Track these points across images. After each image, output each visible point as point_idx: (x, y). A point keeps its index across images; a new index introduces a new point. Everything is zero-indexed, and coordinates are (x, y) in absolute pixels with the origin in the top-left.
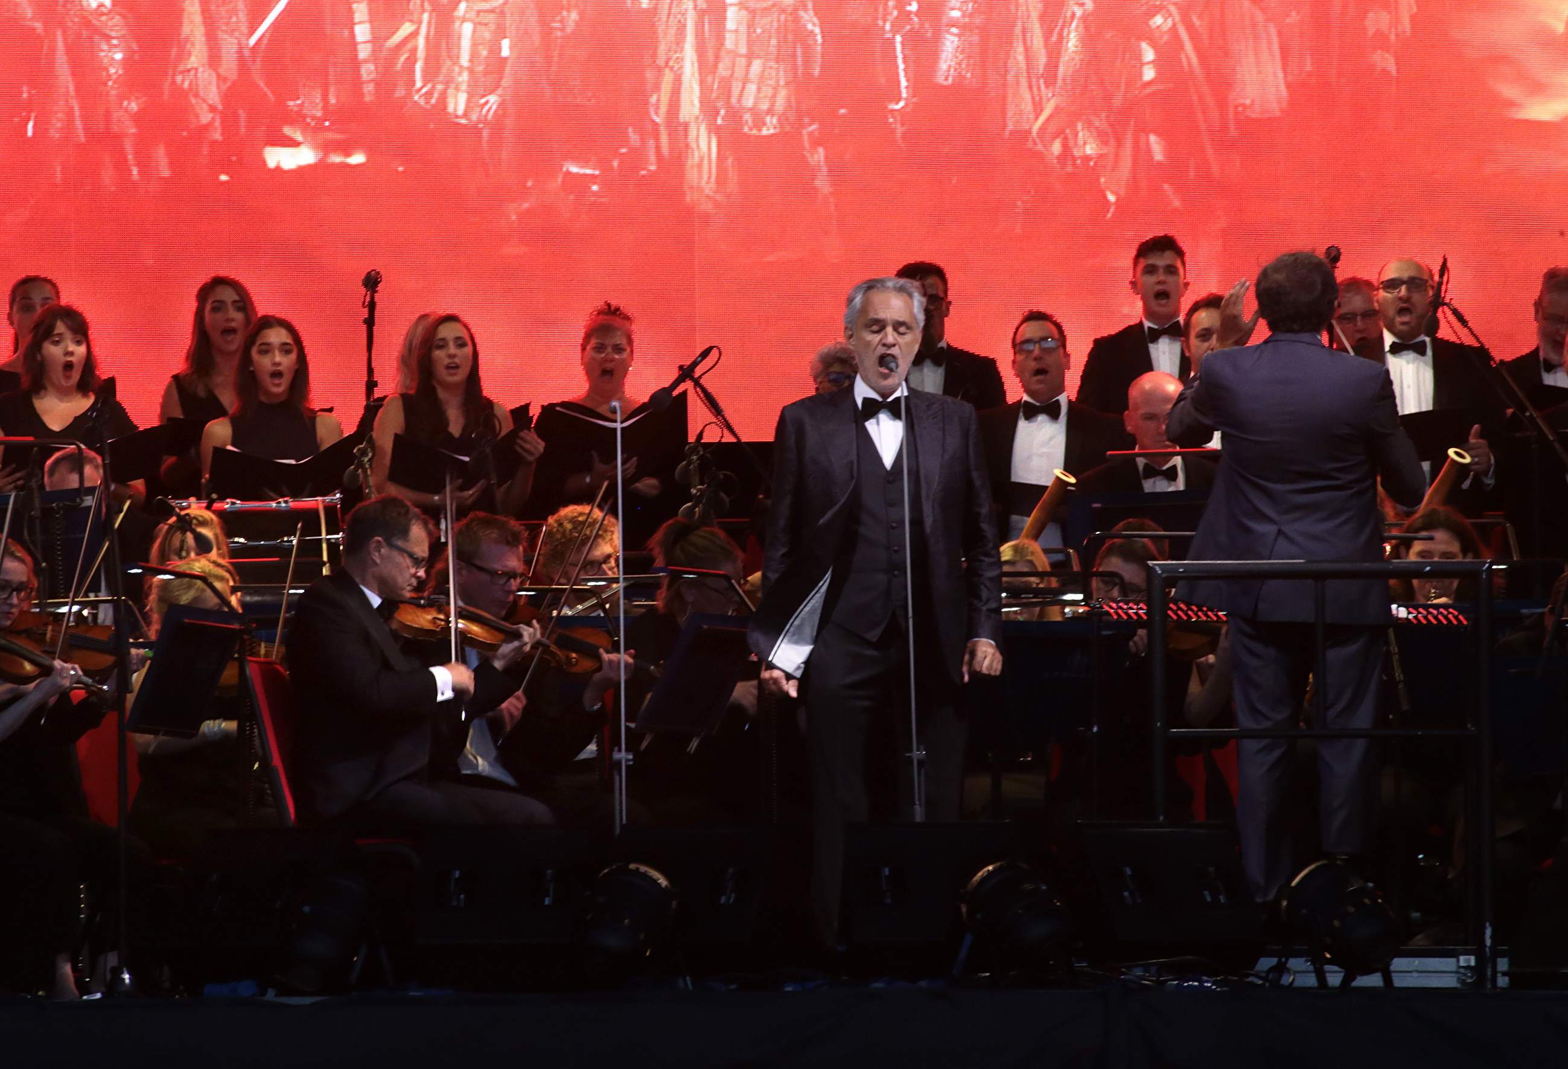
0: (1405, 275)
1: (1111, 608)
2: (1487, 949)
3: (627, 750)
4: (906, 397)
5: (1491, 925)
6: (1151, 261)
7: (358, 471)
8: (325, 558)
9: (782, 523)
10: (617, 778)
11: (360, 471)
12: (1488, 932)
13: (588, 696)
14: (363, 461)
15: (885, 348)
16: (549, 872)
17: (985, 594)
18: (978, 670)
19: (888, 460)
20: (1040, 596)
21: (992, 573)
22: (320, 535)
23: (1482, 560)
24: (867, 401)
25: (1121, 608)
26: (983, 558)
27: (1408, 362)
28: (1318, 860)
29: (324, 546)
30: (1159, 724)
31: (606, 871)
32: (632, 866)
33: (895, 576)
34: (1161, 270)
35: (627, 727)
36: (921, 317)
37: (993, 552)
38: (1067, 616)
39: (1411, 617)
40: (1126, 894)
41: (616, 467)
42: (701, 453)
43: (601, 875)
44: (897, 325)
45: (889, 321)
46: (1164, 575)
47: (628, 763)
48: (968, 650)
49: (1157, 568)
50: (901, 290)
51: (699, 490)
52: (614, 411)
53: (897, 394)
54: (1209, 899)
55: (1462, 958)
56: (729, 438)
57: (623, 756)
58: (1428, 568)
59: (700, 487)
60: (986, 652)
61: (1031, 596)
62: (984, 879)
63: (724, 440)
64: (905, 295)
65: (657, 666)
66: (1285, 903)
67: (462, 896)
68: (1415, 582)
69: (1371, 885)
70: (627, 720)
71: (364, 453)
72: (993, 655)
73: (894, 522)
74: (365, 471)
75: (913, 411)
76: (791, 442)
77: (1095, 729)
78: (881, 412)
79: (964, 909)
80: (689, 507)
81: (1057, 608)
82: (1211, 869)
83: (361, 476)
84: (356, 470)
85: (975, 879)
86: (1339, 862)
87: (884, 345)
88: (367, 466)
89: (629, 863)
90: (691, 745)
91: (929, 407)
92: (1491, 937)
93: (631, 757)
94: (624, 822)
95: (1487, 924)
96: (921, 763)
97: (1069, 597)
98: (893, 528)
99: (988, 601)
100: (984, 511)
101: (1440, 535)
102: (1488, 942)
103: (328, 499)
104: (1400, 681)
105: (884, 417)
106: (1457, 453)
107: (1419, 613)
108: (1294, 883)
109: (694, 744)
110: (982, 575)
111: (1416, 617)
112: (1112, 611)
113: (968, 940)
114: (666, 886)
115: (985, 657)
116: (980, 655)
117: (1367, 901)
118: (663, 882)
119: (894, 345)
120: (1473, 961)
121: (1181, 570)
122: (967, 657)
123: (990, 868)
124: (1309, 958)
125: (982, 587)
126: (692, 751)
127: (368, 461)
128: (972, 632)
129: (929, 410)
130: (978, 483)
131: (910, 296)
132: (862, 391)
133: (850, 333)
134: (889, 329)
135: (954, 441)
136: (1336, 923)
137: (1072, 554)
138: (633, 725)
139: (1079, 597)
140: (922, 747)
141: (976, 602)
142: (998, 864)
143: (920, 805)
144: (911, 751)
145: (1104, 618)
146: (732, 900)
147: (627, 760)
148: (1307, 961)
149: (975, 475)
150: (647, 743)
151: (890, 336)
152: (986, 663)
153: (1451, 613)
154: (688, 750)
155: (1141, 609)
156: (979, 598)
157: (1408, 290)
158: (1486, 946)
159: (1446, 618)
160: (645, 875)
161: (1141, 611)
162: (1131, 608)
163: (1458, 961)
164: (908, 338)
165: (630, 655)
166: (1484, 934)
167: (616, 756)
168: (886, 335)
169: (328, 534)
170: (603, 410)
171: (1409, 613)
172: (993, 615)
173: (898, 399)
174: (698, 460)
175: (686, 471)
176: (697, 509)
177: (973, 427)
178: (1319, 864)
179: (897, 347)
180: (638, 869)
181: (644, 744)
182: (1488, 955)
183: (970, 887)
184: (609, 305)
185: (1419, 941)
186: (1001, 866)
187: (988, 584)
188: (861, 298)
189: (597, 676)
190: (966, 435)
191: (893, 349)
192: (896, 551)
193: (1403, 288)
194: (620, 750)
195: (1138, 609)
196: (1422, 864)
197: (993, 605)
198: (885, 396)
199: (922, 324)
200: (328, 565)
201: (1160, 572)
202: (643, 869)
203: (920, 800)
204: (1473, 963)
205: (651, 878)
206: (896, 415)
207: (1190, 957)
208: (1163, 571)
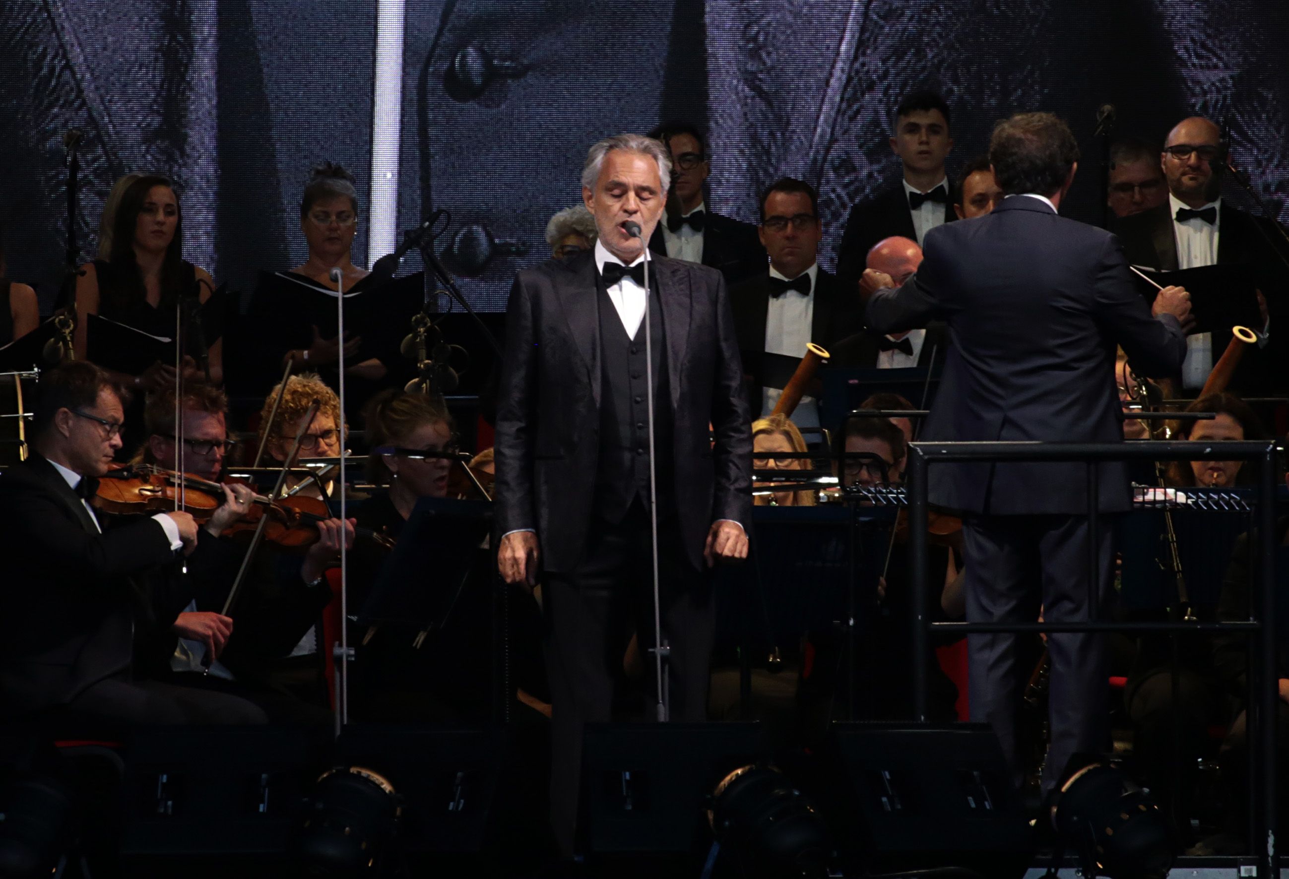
0: (1197, 141)
1: (869, 492)
2: (1270, 859)
3: (349, 645)
4: (649, 262)
5: (1273, 833)
6: (913, 119)
7: (59, 343)
8: (22, 438)
9: (516, 395)
10: (338, 675)
11: (61, 343)
12: (1271, 840)
13: (306, 569)
14: (65, 333)
15: (626, 215)
16: (264, 776)
17: (733, 472)
18: (720, 552)
19: (631, 330)
20: (792, 480)
21: (742, 450)
22: (18, 413)
23: (1268, 441)
24: (608, 266)
25: (881, 492)
26: (733, 434)
27: (1196, 231)
28: (1090, 763)
29: (21, 424)
30: (920, 617)
31: (325, 776)
32: (354, 770)
33: (639, 454)
34: (923, 130)
35: (348, 619)
36: (666, 180)
37: (743, 428)
38: (821, 501)
39: (1190, 502)
40: (884, 799)
41: (337, 343)
42: (429, 324)
43: (320, 779)
44: (640, 191)
45: (632, 186)
46: (926, 457)
47: (349, 659)
48: (711, 532)
49: (919, 450)
50: (646, 150)
51: (425, 365)
52: (335, 280)
53: (640, 259)
54: (973, 805)
55: (1243, 868)
56: (457, 309)
57: (344, 651)
58: (1208, 450)
59: (427, 361)
60: (728, 533)
61: (783, 479)
62: (732, 783)
63: (454, 311)
64: (650, 156)
65: (380, 531)
66: (1055, 810)
67: (170, 803)
68: (1196, 465)
69: (1146, 790)
70: (348, 613)
71: (64, 324)
72: (738, 536)
73: (638, 396)
74: (66, 343)
75: (658, 277)
76: (527, 307)
77: (851, 622)
78: (623, 278)
79: (711, 816)
80: (415, 383)
81: (810, 493)
82: (975, 773)
83: (62, 350)
84: (56, 342)
85: (722, 783)
86: (1112, 766)
87: (626, 211)
88: (69, 338)
89: (351, 767)
90: (416, 641)
91: (674, 272)
92: (1274, 846)
93: (352, 652)
94: (345, 722)
95: (1270, 831)
96: (664, 658)
97: (824, 480)
98: (637, 402)
99: (736, 480)
100: (735, 384)
101: (1223, 419)
102: (1271, 851)
103: (25, 374)
104: (1179, 571)
105: (627, 284)
106: (1241, 331)
107: (1198, 497)
108: (1064, 789)
109: (421, 638)
110: (730, 452)
111: (1195, 503)
112: (870, 495)
113: (715, 850)
114: (390, 792)
115: (728, 539)
116: (722, 536)
117: (1142, 807)
118: (387, 787)
119: (635, 212)
120: (1254, 871)
121: (944, 451)
122: (710, 539)
123: (739, 771)
124: (1081, 869)
125: (731, 465)
126: (418, 647)
127: (69, 333)
128: (718, 514)
129: (674, 276)
130: (727, 354)
131: (655, 157)
132: (603, 256)
133: (590, 194)
134: (632, 195)
135: (701, 308)
136: (1109, 831)
137: (827, 433)
138: (354, 618)
139: (835, 480)
140: (666, 642)
141: (724, 481)
142: (747, 768)
143: (664, 704)
144: (654, 646)
145: (862, 502)
146: (461, 806)
147: (348, 656)
148: (1078, 872)
149: (724, 345)
150: (369, 638)
151: (632, 200)
152: (730, 544)
153: (1233, 498)
154: (414, 645)
155: (902, 493)
156: (729, 478)
157: (1199, 158)
158: (1269, 856)
159: (1228, 503)
160: (367, 780)
161: (901, 496)
162: (891, 493)
163: (1239, 871)
164: (651, 203)
165: (352, 523)
166: (1267, 842)
167: (337, 651)
168: (628, 200)
169: (25, 412)
170: (324, 279)
171: (1188, 498)
172: (742, 495)
173: (641, 265)
174: (425, 332)
175: (412, 344)
176: (424, 385)
177: (722, 294)
178: (1091, 767)
179: (639, 214)
180: (359, 773)
181: (367, 639)
182: (1271, 865)
183: (717, 792)
184: (329, 165)
185: (1198, 851)
186: (750, 770)
187: (736, 461)
188: (603, 158)
189: (314, 548)
190: (714, 303)
191: (634, 216)
192: (640, 428)
193: (1193, 155)
194: (341, 645)
195: (898, 493)
196: (1201, 767)
197: (743, 484)
198: (627, 262)
199: (667, 186)
200: (25, 445)
201: (921, 453)
202: (365, 773)
203: (663, 699)
204: (1254, 874)
205: (373, 783)
206: (639, 282)
207: (952, 868)
208: (925, 453)
